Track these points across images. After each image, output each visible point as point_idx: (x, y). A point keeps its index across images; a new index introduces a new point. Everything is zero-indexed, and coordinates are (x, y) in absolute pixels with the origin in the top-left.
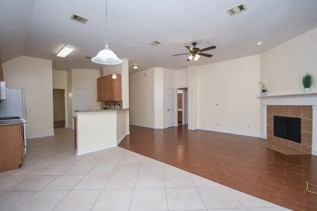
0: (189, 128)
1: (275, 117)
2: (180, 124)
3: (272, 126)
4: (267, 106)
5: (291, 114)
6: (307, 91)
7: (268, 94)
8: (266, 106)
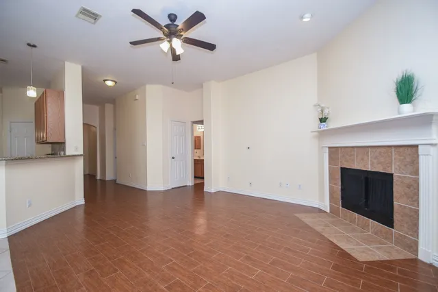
0: (206, 189)
1: (344, 171)
2: (199, 181)
3: (338, 187)
4: (329, 148)
5: (372, 165)
6: (407, 110)
7: (331, 125)
8: (327, 149)
